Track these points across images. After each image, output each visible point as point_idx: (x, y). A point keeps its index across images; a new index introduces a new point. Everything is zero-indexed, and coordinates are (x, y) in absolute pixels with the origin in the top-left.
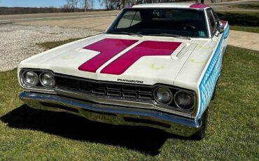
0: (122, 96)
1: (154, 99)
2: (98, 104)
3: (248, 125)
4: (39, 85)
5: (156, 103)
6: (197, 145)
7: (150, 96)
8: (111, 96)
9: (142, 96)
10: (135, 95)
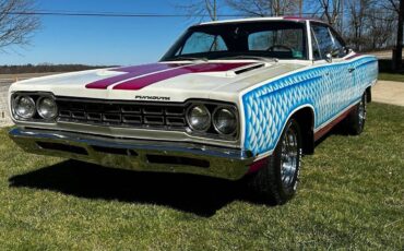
0: (143, 123)
1: (187, 125)
2: (112, 137)
4: (36, 117)
5: (189, 130)
7: (182, 121)
8: (129, 124)
9: (171, 121)
10: (160, 120)
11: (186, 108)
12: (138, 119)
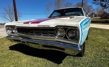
0: (41, 35)
1: (56, 35)
2: (32, 39)
3: (104, 50)
4: (12, 32)
5: (57, 37)
6: (81, 59)
7: (54, 34)
8: (36, 35)
9: (50, 34)
10: (47, 33)
11: (55, 29)
12: (39, 33)
